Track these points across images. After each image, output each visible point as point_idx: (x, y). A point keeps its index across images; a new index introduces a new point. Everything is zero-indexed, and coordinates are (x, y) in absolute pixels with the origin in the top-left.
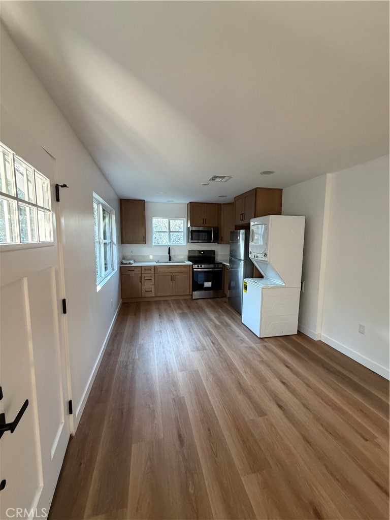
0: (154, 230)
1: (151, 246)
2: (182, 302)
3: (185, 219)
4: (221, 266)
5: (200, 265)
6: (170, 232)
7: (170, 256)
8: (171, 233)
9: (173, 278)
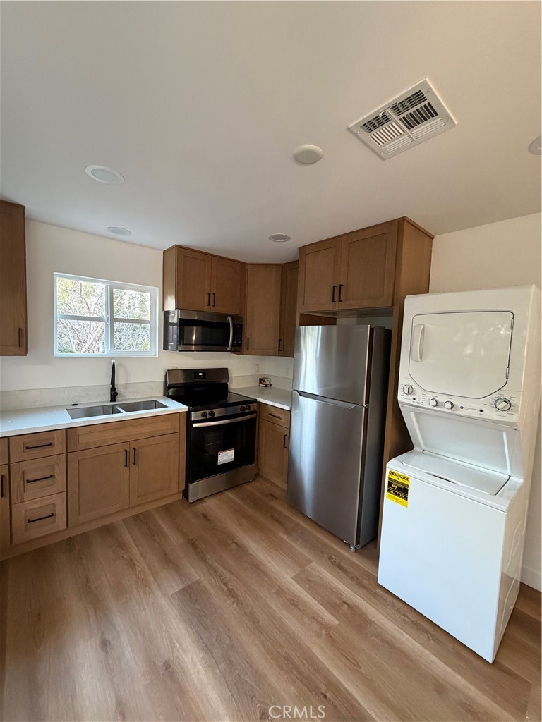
0: (60, 310)
1: (49, 359)
2: (157, 517)
3: (157, 291)
4: (254, 407)
5: (208, 412)
6: (113, 320)
7: (113, 389)
8: (116, 325)
9: (132, 457)
